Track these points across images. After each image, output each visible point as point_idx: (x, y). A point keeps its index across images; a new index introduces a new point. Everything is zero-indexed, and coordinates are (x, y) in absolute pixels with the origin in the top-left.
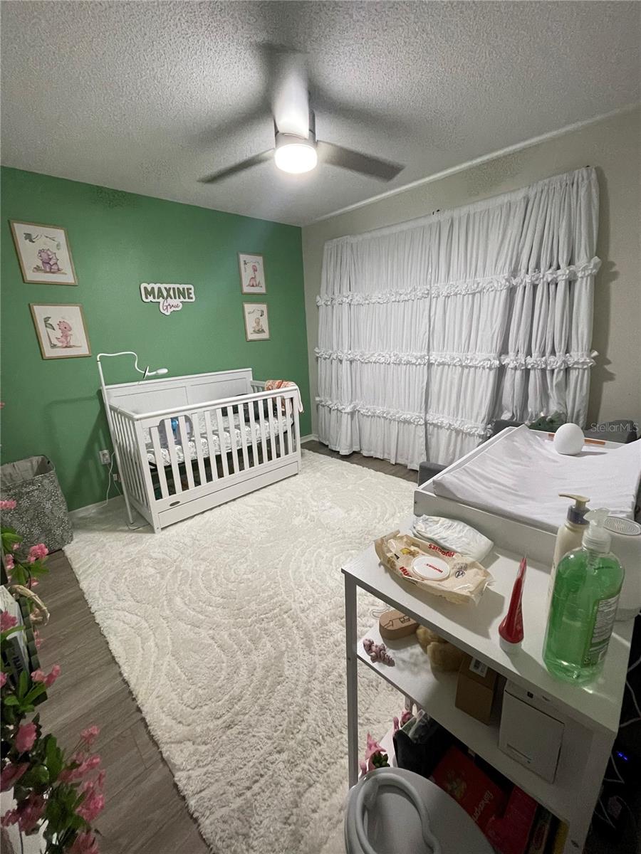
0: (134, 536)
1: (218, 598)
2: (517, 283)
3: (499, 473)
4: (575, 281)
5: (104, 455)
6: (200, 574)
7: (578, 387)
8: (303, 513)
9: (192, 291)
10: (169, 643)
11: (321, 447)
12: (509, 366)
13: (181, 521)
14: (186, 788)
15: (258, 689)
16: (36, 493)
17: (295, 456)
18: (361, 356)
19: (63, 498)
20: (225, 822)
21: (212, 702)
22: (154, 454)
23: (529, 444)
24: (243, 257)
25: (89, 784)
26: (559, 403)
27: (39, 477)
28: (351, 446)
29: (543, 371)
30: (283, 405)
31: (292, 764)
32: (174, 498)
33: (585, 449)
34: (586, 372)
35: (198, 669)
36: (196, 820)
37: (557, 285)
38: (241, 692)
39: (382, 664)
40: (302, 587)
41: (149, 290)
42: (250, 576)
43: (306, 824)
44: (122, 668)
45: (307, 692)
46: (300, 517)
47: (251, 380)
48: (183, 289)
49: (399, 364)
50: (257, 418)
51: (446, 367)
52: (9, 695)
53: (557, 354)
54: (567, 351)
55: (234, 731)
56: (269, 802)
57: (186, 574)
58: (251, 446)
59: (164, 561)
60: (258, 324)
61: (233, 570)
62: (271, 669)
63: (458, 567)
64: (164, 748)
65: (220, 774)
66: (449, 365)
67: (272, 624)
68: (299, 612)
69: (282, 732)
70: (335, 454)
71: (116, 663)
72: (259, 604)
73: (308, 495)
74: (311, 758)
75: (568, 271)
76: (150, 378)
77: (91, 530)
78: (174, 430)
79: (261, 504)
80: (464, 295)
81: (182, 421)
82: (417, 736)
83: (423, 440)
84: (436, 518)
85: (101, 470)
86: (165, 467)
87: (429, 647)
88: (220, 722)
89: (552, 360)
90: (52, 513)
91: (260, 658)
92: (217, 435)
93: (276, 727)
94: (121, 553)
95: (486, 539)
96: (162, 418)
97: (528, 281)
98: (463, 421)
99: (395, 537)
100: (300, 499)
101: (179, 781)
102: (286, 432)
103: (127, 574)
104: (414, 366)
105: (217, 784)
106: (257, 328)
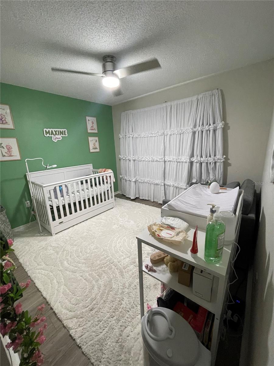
0: (43, 238)
1: (83, 260)
2: (196, 130)
4: (216, 130)
5: (27, 203)
6: (74, 251)
7: (220, 169)
8: (117, 224)
9: (66, 132)
10: (63, 280)
11: (123, 196)
12: (195, 162)
13: (64, 230)
14: (75, 335)
15: (103, 294)
17: (112, 200)
18: (138, 158)
19: (9, 223)
20: (93, 346)
21: (84, 302)
22: (52, 201)
23: (202, 190)
24: (88, 118)
25: (41, 329)
26: (213, 175)
28: (135, 195)
29: (207, 163)
30: (107, 179)
31: (118, 320)
32: (60, 220)
33: (220, 191)
34: (222, 163)
35: (76, 290)
36: (80, 347)
37: (210, 131)
38: (96, 296)
39: (152, 272)
40: (118, 253)
41: (48, 131)
42: (96, 250)
43: (125, 342)
44: (42, 293)
45: (123, 293)
46: (115, 225)
47: (92, 169)
48: (62, 131)
49: (153, 161)
50: (96, 185)
51: (171, 162)
52: (10, 293)
53: (211, 157)
54: (215, 156)
55: (94, 311)
56: (110, 336)
57: (68, 252)
58: (94, 197)
59: (58, 247)
61: (88, 248)
62: (107, 286)
63: (177, 232)
64: (65, 322)
65: (89, 328)
66: (172, 162)
67: (106, 268)
68: (117, 263)
69: (113, 310)
70: (128, 199)
71: (40, 291)
72: (100, 261)
73: (118, 216)
74: (126, 317)
75: (213, 126)
76: (49, 169)
78: (60, 191)
79: (98, 221)
80: (177, 135)
81: (64, 187)
83: (164, 191)
84: (169, 217)
85: (26, 210)
86: (57, 207)
87: (168, 264)
88: (88, 308)
89: (210, 159)
90: (4, 230)
91: (102, 282)
92: (79, 192)
93: (111, 308)
94: (38, 245)
95: (186, 223)
96: (55, 186)
97: (200, 129)
98: (179, 183)
99: (155, 225)
100: (115, 218)
101: (72, 333)
102: (108, 190)
103: (41, 254)
104: (159, 162)
105: (88, 332)
106: (94, 147)
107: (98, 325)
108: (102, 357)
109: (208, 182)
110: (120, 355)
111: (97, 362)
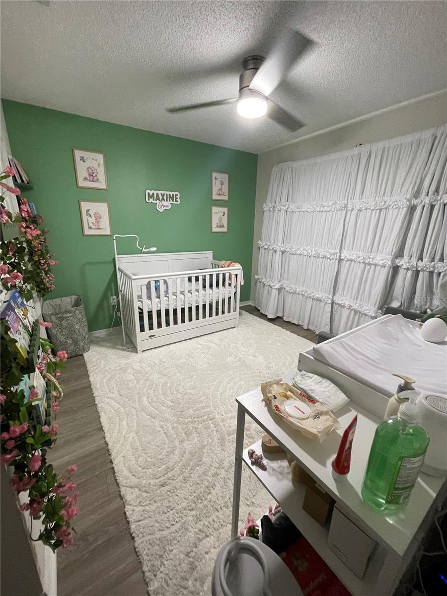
0: (125, 353)
1: (169, 402)
2: (417, 203)
3: (368, 349)
5: (113, 299)
6: (161, 384)
8: (234, 355)
9: (178, 197)
10: (135, 425)
11: (255, 311)
12: (404, 267)
13: (155, 348)
14: (131, 516)
15: (185, 466)
16: (71, 318)
17: (235, 314)
18: (290, 249)
19: (86, 324)
20: (151, 544)
21: (155, 468)
22: (142, 303)
23: (401, 330)
24: (214, 175)
25: (69, 499)
27: (73, 309)
28: (276, 312)
29: (431, 273)
30: (230, 279)
31: (198, 519)
32: (152, 332)
35: (149, 445)
36: (133, 538)
38: (174, 465)
39: (258, 468)
40: (225, 405)
41: (151, 194)
42: (192, 391)
43: (200, 560)
44: (105, 434)
45: (216, 475)
46: (231, 357)
47: (212, 259)
48: (173, 195)
49: (318, 257)
50: (211, 286)
51: (353, 263)
52: (29, 437)
55: (165, 489)
56: (179, 539)
57: (152, 383)
58: (205, 304)
59: (140, 372)
60: (220, 221)
61: (182, 386)
62: (195, 455)
63: (317, 412)
64: (122, 489)
65: (152, 513)
66: (355, 262)
67: (200, 426)
68: (219, 421)
69: (194, 497)
70: (264, 316)
71: (103, 430)
72: (194, 411)
73: (240, 343)
74: (211, 518)
76: (145, 253)
77: (102, 346)
78: (156, 288)
79: (207, 344)
80: (373, 210)
81: (161, 283)
82: (278, 522)
83: (329, 314)
84: (311, 375)
85: (111, 308)
86: (148, 312)
88: (157, 481)
89: (440, 265)
90: (79, 332)
91: (189, 446)
92: (184, 294)
93: (192, 493)
94: (116, 363)
95: (344, 396)
96: (149, 280)
97: (427, 201)
98: (362, 304)
99: (278, 383)
100: (234, 345)
101: (128, 511)
102: (230, 298)
103: (117, 377)
104: (329, 260)
105: (149, 519)
106: (219, 225)
107: (166, 513)
108: (159, 570)
109: (425, 312)
110: (187, 580)
111: (150, 573)
